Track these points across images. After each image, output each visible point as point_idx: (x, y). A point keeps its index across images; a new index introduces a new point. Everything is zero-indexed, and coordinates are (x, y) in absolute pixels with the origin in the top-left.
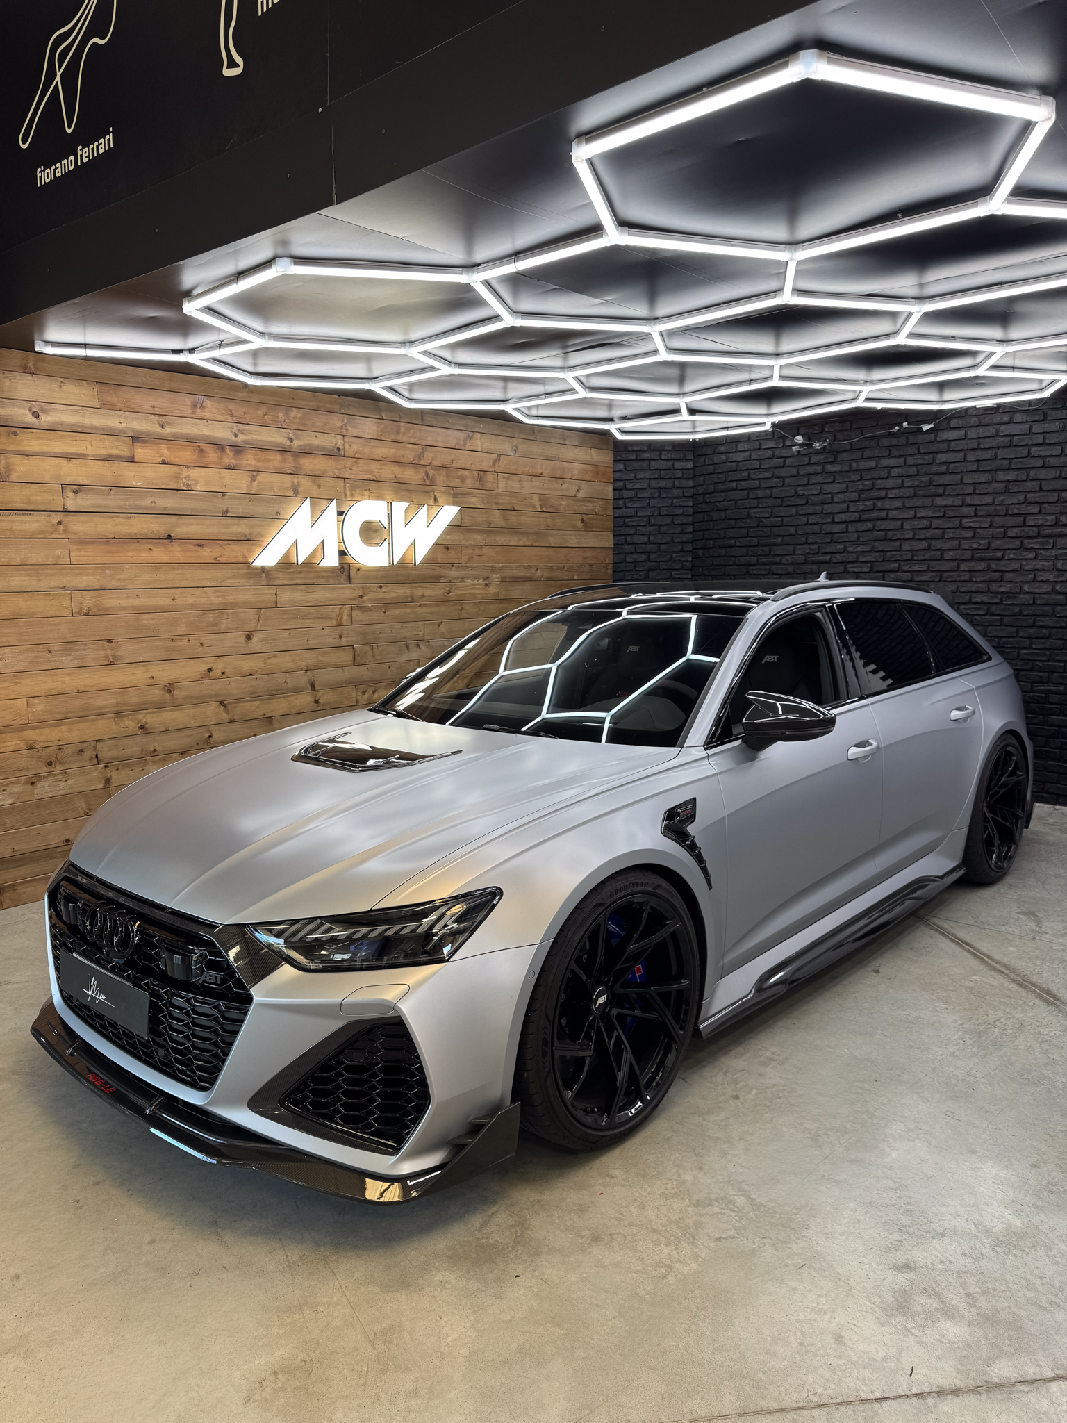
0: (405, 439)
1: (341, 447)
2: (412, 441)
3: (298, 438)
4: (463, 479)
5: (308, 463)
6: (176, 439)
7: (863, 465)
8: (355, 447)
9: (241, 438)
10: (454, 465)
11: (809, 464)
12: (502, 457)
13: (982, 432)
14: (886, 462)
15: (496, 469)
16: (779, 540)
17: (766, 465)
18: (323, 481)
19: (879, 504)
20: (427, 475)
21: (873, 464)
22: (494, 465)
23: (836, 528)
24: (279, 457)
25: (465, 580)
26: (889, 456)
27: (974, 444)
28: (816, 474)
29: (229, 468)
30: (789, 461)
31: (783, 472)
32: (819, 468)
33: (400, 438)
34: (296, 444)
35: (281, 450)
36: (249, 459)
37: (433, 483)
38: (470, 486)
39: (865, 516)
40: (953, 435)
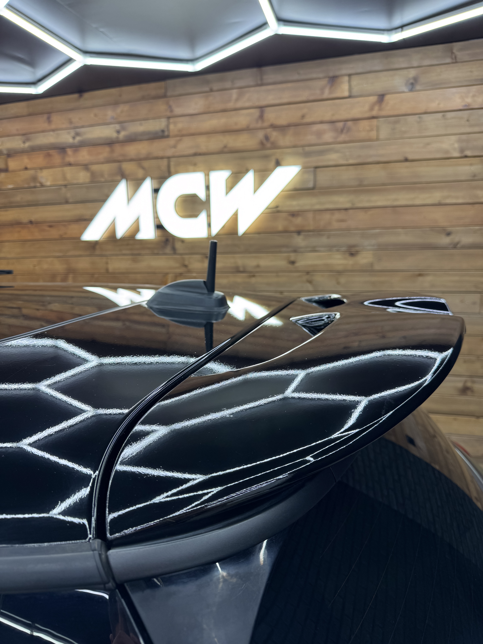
0: (239, 104)
1: (166, 130)
2: (247, 104)
3: (124, 129)
4: (319, 134)
5: (132, 150)
6: (33, 150)
8: (180, 126)
9: (78, 139)
10: (308, 120)
12: (387, 97)
15: (374, 113)
18: (146, 164)
20: (267, 138)
22: (372, 109)
24: (107, 149)
25: (317, 249)
29: (70, 165)
33: (231, 105)
34: (123, 134)
35: (110, 143)
36: (84, 155)
37: (275, 146)
38: (330, 140)
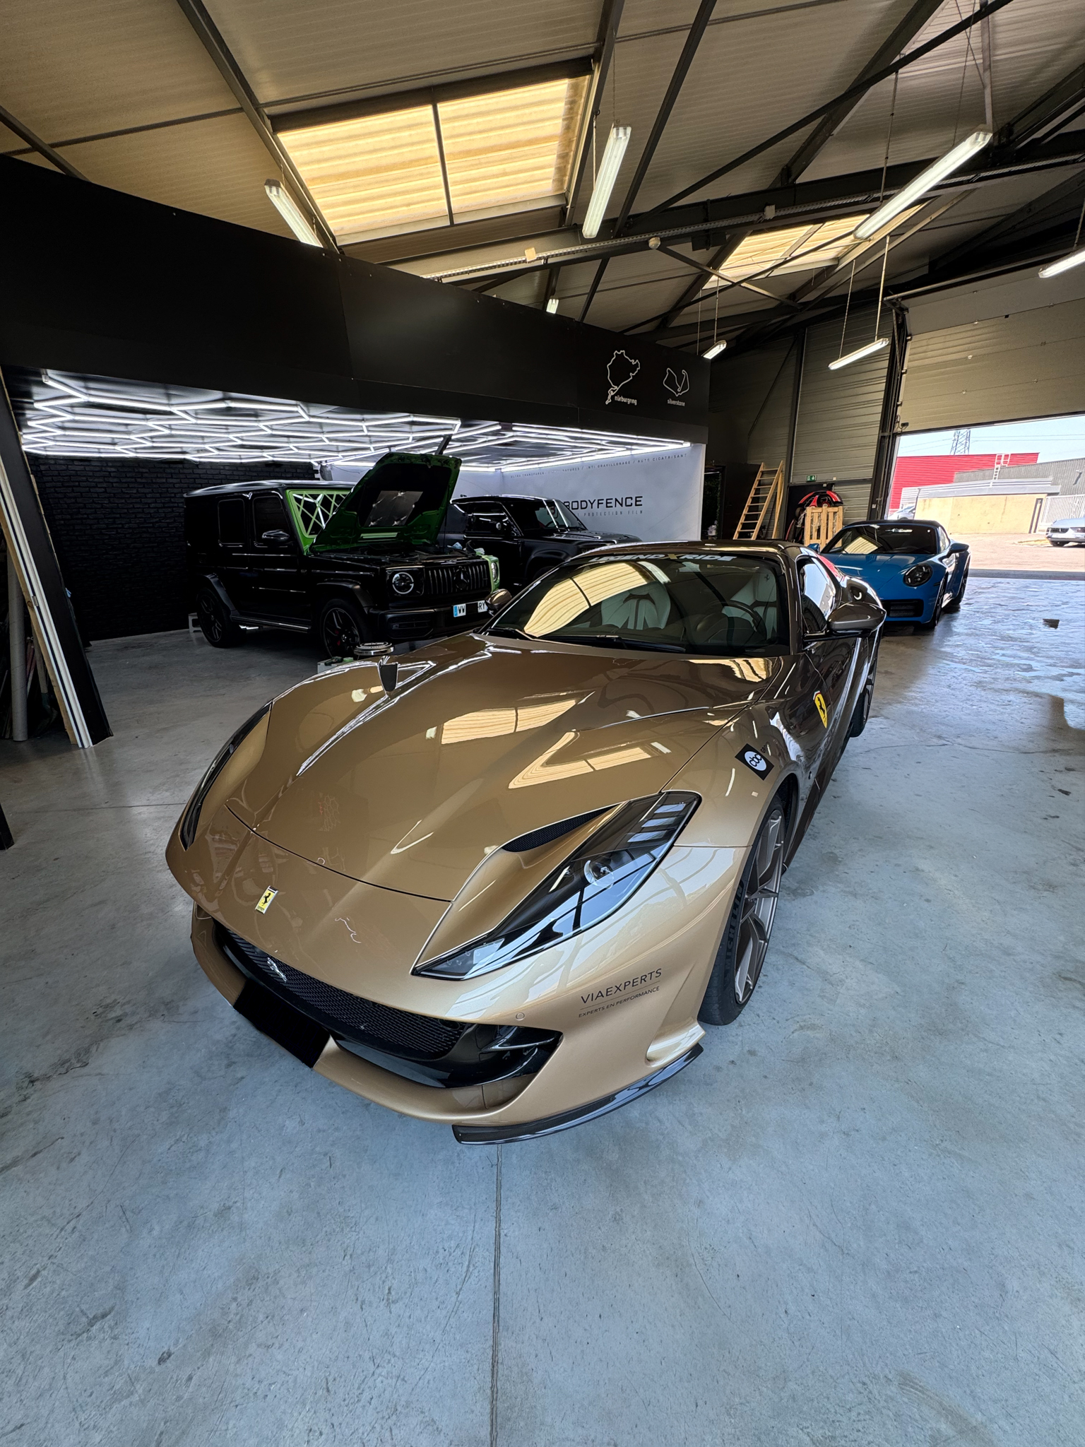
7: (158, 480)
11: (126, 477)
13: (213, 472)
14: (171, 481)
16: (118, 516)
17: (98, 474)
19: (172, 500)
21: (164, 480)
23: (152, 511)
26: (172, 478)
27: (211, 477)
28: (132, 482)
30: (112, 474)
31: (111, 480)
32: (133, 480)
39: (166, 505)
40: (200, 471)
